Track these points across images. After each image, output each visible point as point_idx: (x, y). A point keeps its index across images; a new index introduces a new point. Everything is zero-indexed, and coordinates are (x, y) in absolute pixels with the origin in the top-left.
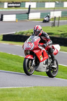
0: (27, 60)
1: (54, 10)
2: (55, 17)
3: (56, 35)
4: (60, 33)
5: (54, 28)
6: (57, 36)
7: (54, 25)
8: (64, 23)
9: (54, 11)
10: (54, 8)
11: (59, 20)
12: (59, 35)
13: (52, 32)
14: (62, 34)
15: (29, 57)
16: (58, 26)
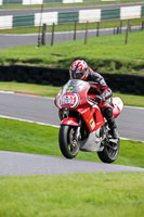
0: (66, 128)
1: (42, 9)
2: (45, 25)
3: (47, 63)
4: (56, 59)
5: (43, 48)
6: (50, 66)
7: (42, 41)
8: (64, 38)
9: (42, 11)
10: (42, 6)
11: (53, 31)
12: (53, 63)
13: (40, 57)
14: (60, 61)
15: (70, 122)
16: (52, 44)
